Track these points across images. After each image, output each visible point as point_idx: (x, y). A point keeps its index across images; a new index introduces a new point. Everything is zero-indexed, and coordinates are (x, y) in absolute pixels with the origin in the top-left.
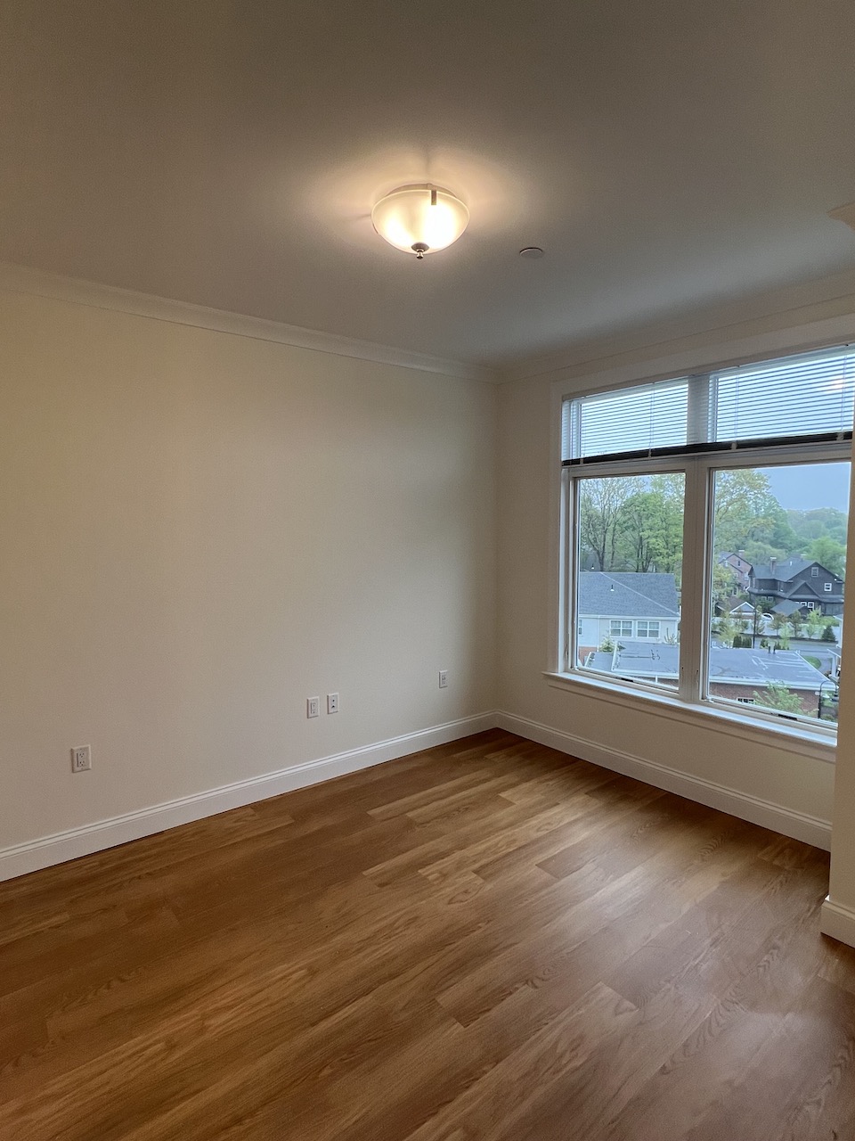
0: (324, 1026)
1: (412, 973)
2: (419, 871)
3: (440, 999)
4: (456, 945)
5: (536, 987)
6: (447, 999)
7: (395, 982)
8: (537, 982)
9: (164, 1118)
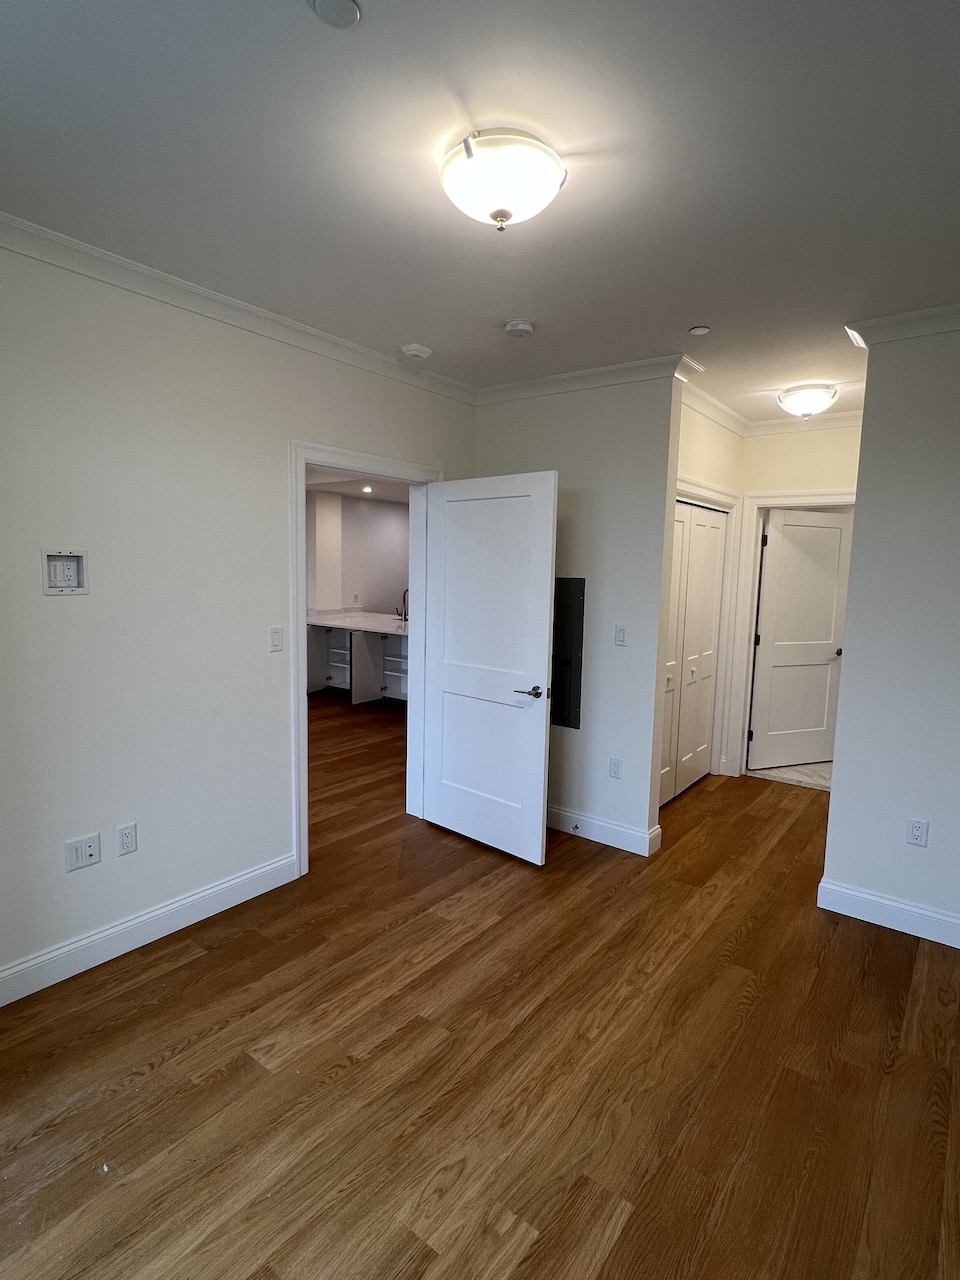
0: (540, 998)
1: (481, 1054)
2: (535, 1234)
3: (445, 1034)
4: (441, 1093)
5: (349, 1057)
6: (439, 1035)
7: (495, 1042)
8: (347, 1063)
9: (605, 940)
